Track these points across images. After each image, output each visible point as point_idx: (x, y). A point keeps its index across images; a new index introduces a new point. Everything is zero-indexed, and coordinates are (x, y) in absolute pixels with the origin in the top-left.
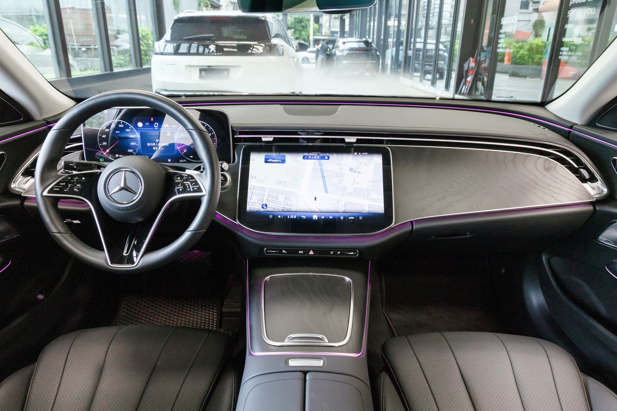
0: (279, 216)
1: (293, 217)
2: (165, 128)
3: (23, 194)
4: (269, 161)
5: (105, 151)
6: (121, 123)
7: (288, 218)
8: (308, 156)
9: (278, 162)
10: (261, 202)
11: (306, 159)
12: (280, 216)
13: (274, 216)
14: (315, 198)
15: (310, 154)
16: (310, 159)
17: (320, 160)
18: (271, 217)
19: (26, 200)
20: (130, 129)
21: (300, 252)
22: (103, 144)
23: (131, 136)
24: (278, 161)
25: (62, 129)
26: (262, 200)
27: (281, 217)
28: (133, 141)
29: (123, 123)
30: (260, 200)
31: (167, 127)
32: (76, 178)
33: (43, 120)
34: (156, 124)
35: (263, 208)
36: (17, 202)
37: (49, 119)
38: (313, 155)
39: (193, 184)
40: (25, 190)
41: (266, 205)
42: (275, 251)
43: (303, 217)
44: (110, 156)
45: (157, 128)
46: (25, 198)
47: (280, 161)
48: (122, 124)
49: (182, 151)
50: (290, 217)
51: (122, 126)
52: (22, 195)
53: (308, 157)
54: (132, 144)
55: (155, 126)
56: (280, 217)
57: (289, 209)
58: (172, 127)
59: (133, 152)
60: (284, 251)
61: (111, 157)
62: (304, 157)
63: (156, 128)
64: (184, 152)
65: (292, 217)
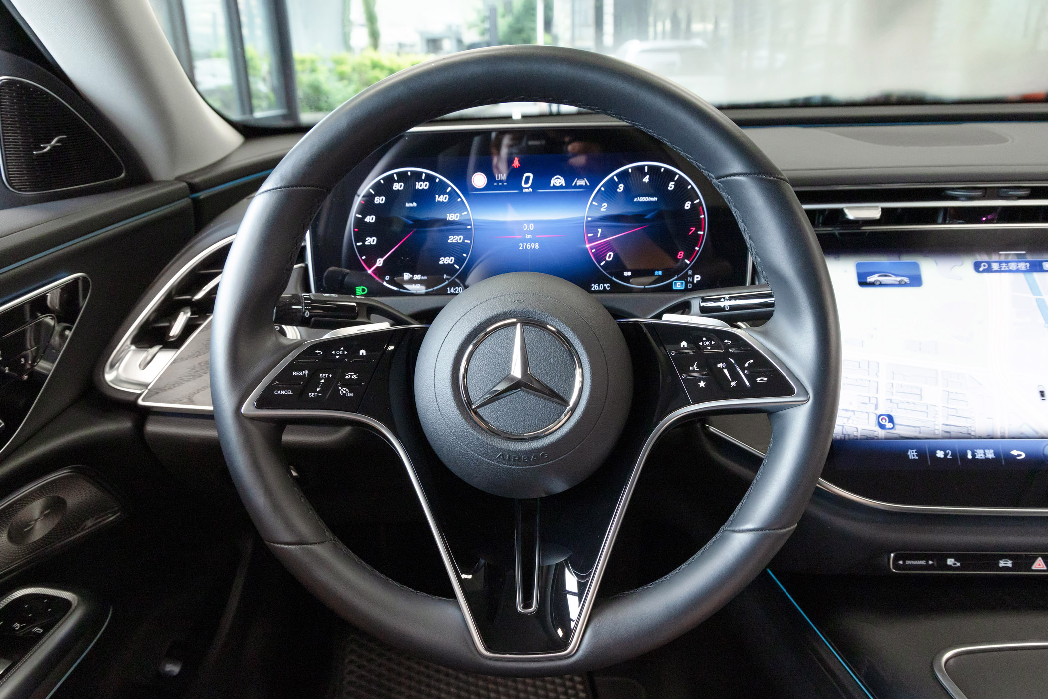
0: (938, 452)
1: (985, 454)
2: (555, 187)
3: (143, 400)
4: (871, 279)
5: (371, 262)
6: (423, 178)
7: (970, 456)
8: (989, 263)
9: (900, 284)
10: (871, 408)
11: (984, 271)
12: (942, 453)
13: (921, 453)
14: (1042, 394)
15: (995, 257)
16: (996, 271)
17: (1029, 275)
18: (912, 454)
19: (151, 418)
20: (447, 193)
21: (1002, 563)
22: (367, 243)
23: (451, 217)
24: (899, 278)
25: (292, 187)
26: (874, 401)
27: (946, 455)
28: (455, 232)
29: (429, 178)
30: (867, 401)
31: (561, 187)
32: (341, 353)
33: (179, 179)
34: (528, 178)
35: (882, 427)
36: (123, 425)
37: (194, 177)
38: (1002, 258)
39: (746, 365)
40: (146, 386)
41: (891, 419)
42: (923, 562)
43: (1014, 453)
44: (387, 278)
45: (531, 190)
46: (147, 412)
47: (906, 280)
48: (424, 181)
49: (600, 256)
50: (973, 455)
51: (422, 186)
52: (140, 402)
53: (990, 265)
54: (453, 239)
55: (523, 185)
56: (942, 456)
57: (964, 431)
58: (576, 187)
59: (454, 263)
60: (950, 561)
61: (388, 282)
62: (977, 266)
63: (527, 190)
64: (607, 262)
65: (980, 455)
